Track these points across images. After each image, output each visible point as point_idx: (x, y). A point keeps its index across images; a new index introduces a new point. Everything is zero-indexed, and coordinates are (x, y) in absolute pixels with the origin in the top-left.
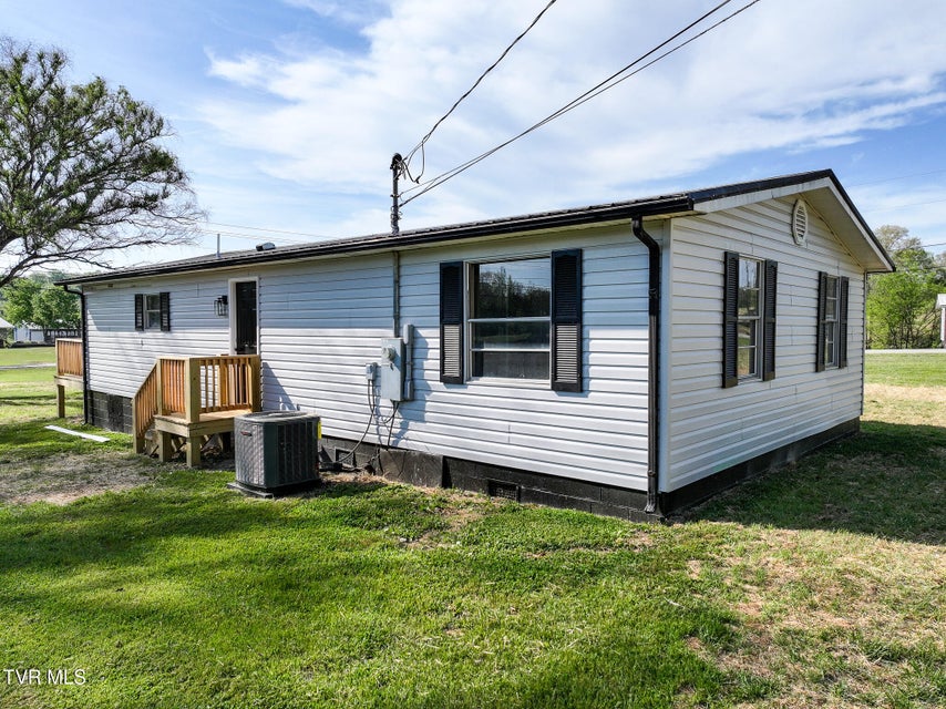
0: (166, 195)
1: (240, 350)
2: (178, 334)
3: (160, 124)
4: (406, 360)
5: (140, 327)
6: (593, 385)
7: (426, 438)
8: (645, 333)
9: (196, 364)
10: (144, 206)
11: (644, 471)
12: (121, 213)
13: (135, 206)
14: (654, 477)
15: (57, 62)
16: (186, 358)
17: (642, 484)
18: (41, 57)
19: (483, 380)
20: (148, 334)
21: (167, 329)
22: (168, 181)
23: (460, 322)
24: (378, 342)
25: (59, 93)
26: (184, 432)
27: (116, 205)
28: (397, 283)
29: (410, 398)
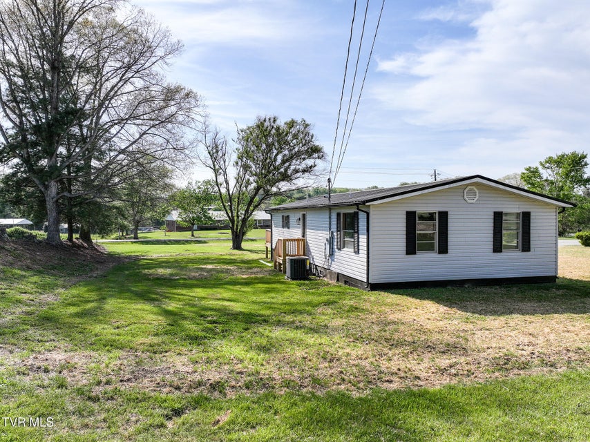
0: (315, 166)
1: (303, 236)
2: (291, 230)
3: (312, 136)
4: (331, 241)
5: (283, 227)
6: (360, 251)
7: (336, 268)
8: (366, 237)
9: (285, 241)
10: (307, 171)
11: (366, 276)
12: (299, 175)
13: (304, 171)
14: (368, 278)
15: (275, 121)
16: (282, 239)
17: (365, 280)
18: (270, 119)
19: (345, 249)
20: (285, 229)
21: (289, 228)
22: (318, 158)
23: (340, 231)
24: (326, 235)
25: (278, 129)
26: (281, 262)
27: (296, 171)
28: (330, 217)
29: (332, 254)
